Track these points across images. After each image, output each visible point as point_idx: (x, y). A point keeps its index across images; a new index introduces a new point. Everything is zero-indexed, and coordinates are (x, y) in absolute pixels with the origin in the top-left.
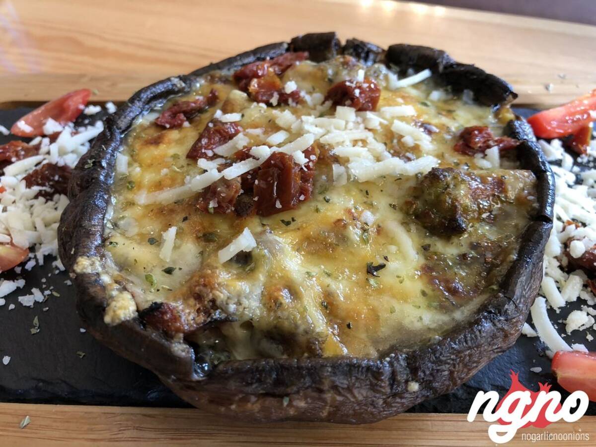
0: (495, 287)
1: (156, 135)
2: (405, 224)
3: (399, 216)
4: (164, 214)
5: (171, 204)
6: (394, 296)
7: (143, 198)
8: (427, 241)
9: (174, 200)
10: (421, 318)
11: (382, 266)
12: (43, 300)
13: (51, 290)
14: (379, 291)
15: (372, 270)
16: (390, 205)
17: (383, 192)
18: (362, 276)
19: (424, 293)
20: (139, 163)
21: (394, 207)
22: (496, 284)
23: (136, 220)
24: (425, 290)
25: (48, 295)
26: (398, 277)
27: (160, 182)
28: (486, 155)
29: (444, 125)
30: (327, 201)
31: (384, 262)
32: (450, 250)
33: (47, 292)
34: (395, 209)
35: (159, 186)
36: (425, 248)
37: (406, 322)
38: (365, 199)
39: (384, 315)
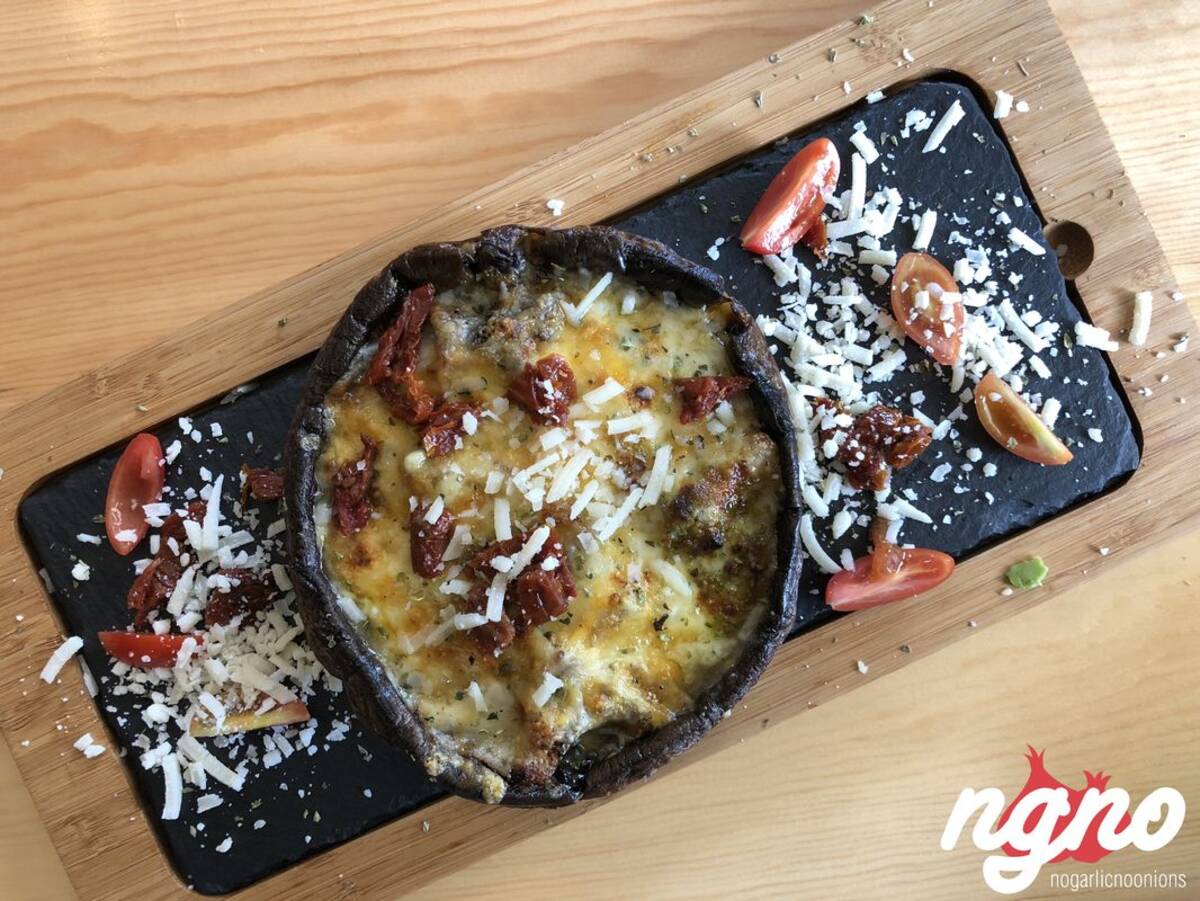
1: (352, 547)
2: (667, 557)
3: (656, 551)
4: (444, 656)
5: (442, 644)
6: (685, 640)
7: (408, 644)
8: (693, 565)
9: (443, 639)
10: (714, 653)
11: (665, 618)
12: (350, 728)
13: (348, 715)
14: (673, 643)
15: (658, 625)
16: (647, 542)
17: (635, 533)
18: (652, 634)
19: (708, 625)
20: (369, 599)
21: (651, 543)
23: (420, 671)
24: (709, 620)
25: (349, 721)
26: (682, 620)
27: (412, 619)
28: (717, 412)
29: (656, 376)
30: (591, 577)
31: (663, 612)
32: (714, 566)
34: (654, 546)
35: (413, 624)
36: (694, 575)
37: (704, 661)
38: (622, 549)
39: (684, 662)
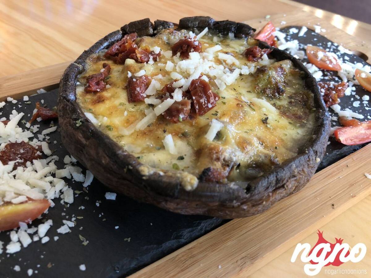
0: (314, 109)
1: (95, 98)
3: (253, 95)
4: (148, 134)
5: (146, 128)
6: (281, 129)
7: (126, 132)
8: (272, 102)
10: (298, 133)
11: (267, 119)
12: (75, 224)
13: (74, 217)
14: (275, 129)
15: (264, 121)
17: (240, 87)
18: (262, 127)
19: (290, 123)
20: (102, 115)
21: (249, 92)
22: (314, 108)
23: (132, 144)
24: (289, 121)
25: (75, 220)
26: (276, 120)
27: (128, 120)
28: (263, 59)
29: (234, 52)
30: (224, 98)
31: (265, 116)
32: (283, 103)
33: (73, 219)
34: (251, 93)
35: (128, 122)
38: (236, 92)
39: (284, 138)
